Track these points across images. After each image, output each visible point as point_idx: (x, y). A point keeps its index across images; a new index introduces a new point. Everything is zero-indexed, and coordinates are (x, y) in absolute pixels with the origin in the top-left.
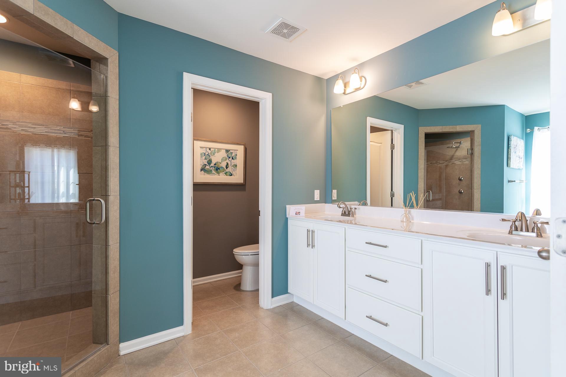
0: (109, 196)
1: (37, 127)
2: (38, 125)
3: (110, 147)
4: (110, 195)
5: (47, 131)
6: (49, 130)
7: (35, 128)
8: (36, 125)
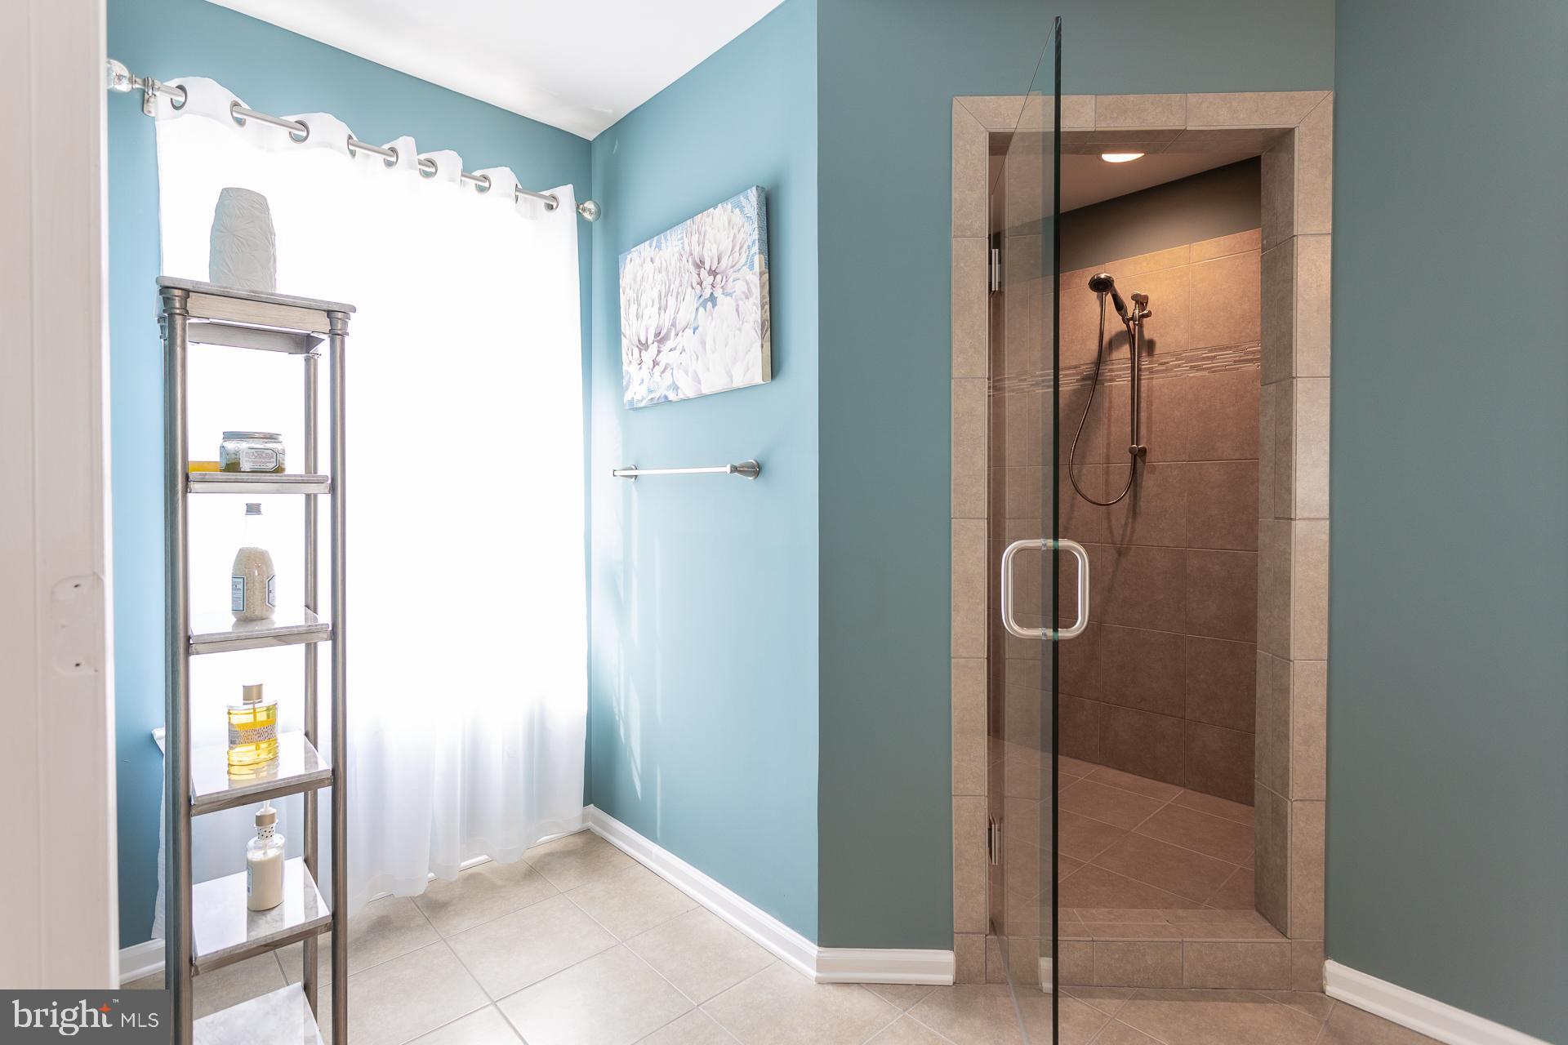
0: (1291, 519)
1: (1219, 355)
2: (1221, 349)
3: (1295, 380)
4: (1293, 517)
5: (1237, 359)
6: (1241, 357)
7: (1214, 357)
8: (1216, 350)
